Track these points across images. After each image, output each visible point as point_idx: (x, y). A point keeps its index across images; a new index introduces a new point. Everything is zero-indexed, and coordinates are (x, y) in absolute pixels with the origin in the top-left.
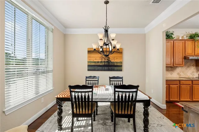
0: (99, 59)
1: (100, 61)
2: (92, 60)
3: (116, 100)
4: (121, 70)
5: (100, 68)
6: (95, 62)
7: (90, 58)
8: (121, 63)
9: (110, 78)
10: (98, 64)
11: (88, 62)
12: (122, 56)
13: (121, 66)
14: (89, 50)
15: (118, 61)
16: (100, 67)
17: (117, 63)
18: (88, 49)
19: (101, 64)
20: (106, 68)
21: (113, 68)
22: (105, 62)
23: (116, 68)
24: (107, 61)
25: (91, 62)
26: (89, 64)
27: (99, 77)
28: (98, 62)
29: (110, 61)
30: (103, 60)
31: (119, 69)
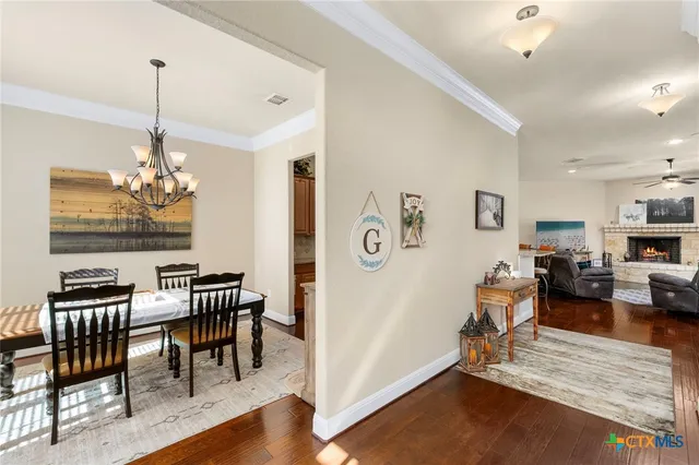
0: (104, 210)
1: (110, 217)
2: (74, 215)
3: (195, 313)
4: (188, 247)
5: (111, 242)
6: (87, 222)
7: (60, 207)
8: (189, 225)
9: (160, 270)
10: (101, 228)
11: (53, 220)
12: (191, 206)
13: (189, 234)
14: (60, 175)
15: (179, 219)
16: (110, 240)
17: (174, 225)
18: (52, 169)
19: (114, 229)
20: (133, 242)
21: (161, 241)
22: (129, 222)
23: (169, 241)
24: (138, 220)
25: (66, 221)
26: (59, 228)
27: (117, 270)
28: (102, 222)
29: (150, 219)
30: (124, 216)
31: (181, 244)
